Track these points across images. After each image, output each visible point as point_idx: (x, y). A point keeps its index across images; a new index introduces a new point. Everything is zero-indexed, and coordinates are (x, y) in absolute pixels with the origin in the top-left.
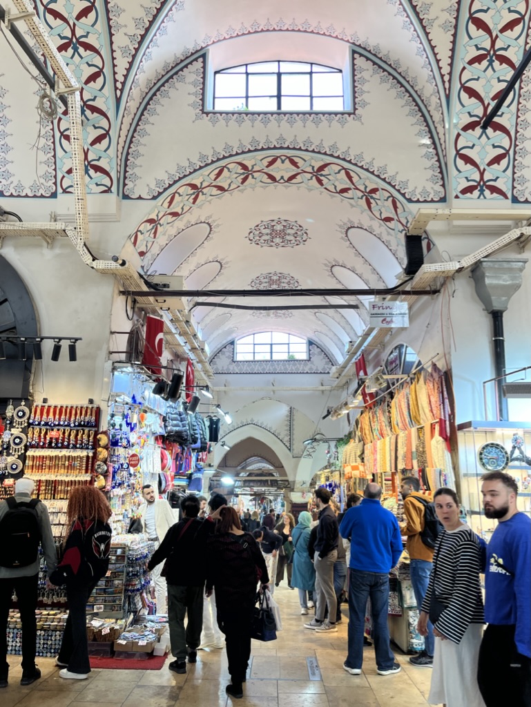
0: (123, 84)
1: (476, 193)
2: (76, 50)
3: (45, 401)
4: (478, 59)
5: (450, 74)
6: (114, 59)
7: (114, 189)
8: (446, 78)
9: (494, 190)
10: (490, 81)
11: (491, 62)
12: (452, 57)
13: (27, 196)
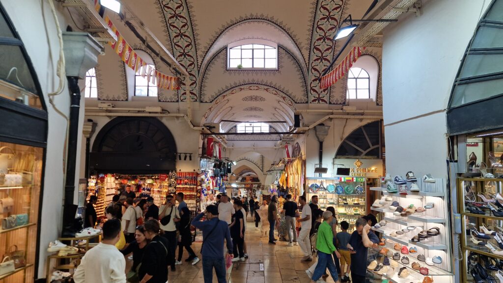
0: (200, 66)
1: (317, 101)
2: (185, 56)
3: (180, 170)
4: (317, 60)
5: (309, 63)
6: (197, 58)
7: (198, 100)
8: (307, 64)
9: (323, 100)
10: (321, 66)
11: (322, 60)
12: (309, 58)
13: (168, 102)
